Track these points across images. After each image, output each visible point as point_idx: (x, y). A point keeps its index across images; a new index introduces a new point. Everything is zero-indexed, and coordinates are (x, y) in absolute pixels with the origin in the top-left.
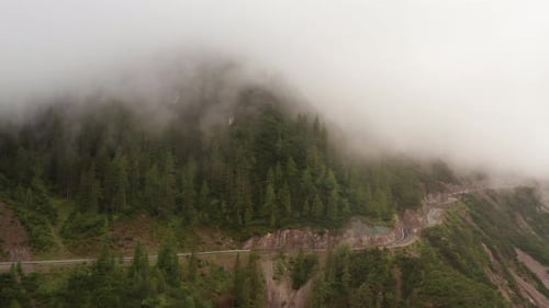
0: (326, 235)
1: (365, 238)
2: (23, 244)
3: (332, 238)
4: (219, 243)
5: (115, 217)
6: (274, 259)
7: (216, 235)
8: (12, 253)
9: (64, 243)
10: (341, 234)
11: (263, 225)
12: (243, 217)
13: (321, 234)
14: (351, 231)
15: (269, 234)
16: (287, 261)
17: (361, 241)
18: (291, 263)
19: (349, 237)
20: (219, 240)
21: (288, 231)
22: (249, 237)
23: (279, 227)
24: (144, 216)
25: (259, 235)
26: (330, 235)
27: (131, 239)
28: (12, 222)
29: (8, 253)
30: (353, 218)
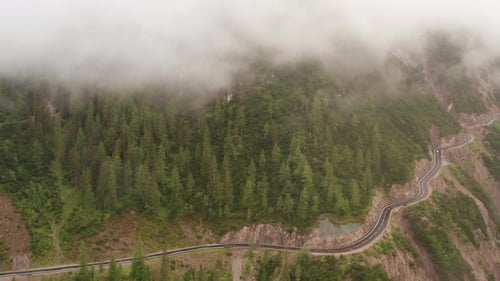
0: (294, 234)
1: (329, 239)
2: (25, 251)
3: (299, 237)
4: (199, 237)
5: (107, 216)
6: (244, 257)
7: (198, 228)
8: (15, 261)
9: (61, 245)
10: (308, 234)
11: (239, 218)
12: (223, 210)
13: (290, 232)
14: (316, 231)
15: (245, 228)
16: (255, 260)
17: (325, 241)
18: (259, 262)
19: (314, 236)
20: (199, 234)
21: (262, 225)
22: (226, 232)
23: (254, 221)
24: (133, 212)
25: (235, 229)
26: (297, 233)
27: (118, 241)
28: (18, 227)
29: (11, 261)
30: (321, 216)
